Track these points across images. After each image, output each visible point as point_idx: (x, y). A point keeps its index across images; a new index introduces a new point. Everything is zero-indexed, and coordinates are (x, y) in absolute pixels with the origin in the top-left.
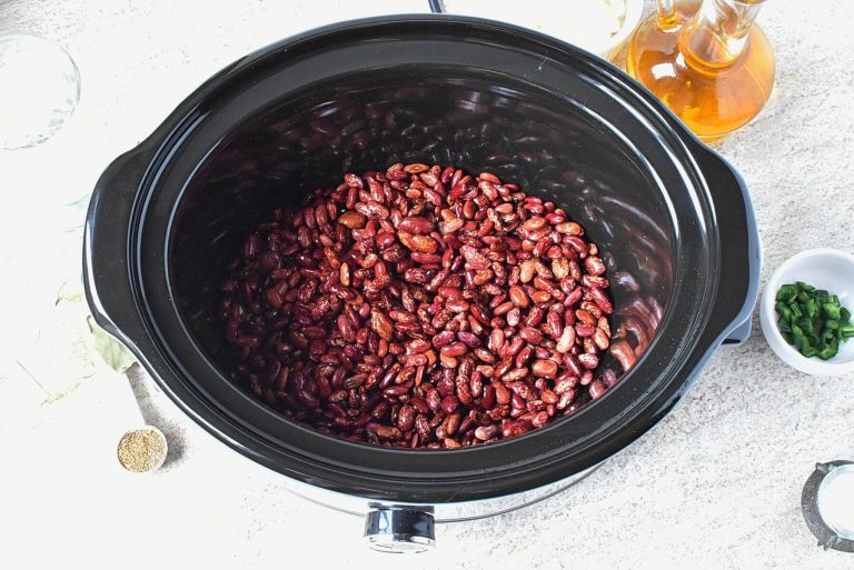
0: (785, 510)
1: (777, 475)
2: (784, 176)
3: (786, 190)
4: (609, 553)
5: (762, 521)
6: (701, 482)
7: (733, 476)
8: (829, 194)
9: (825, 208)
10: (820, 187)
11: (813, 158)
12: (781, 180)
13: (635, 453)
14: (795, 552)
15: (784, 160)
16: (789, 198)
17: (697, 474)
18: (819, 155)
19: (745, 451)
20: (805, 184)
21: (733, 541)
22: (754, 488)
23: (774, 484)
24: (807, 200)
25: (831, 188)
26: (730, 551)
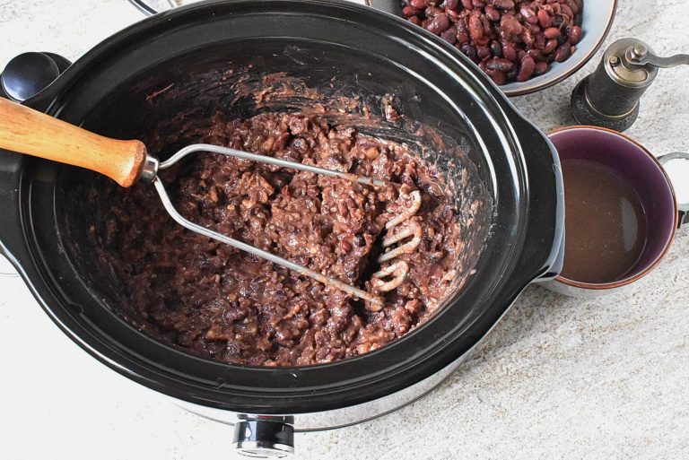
0: (668, 348)
1: (661, 320)
4: (519, 388)
5: (648, 358)
6: (595, 327)
7: (622, 321)
13: (539, 305)
14: (677, 383)
17: (592, 321)
19: (632, 301)
21: (624, 375)
22: (641, 331)
23: (658, 327)
24: (678, 91)
26: (622, 384)
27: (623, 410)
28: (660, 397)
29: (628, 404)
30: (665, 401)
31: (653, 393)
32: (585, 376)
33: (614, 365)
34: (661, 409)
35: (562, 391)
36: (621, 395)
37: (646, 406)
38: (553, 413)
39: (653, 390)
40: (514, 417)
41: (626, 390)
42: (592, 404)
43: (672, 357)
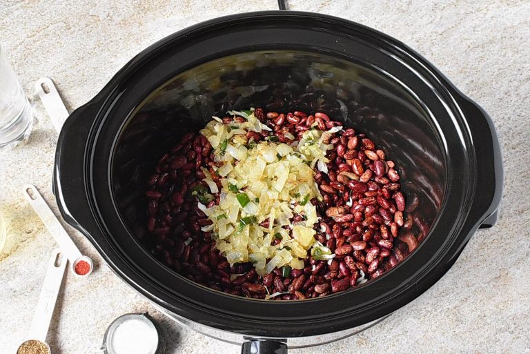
0: (488, 280)
1: (481, 258)
2: (465, 65)
3: (467, 74)
5: (473, 288)
8: (495, 74)
9: (494, 83)
10: (489, 70)
11: (483, 51)
12: (464, 68)
14: (497, 306)
15: (464, 55)
16: (470, 79)
18: (486, 49)
20: (479, 69)
21: (457, 303)
22: (467, 267)
23: (479, 263)
24: (481, 80)
25: (496, 70)
26: (455, 310)
27: (457, 331)
28: (485, 318)
29: (461, 326)
30: (489, 321)
31: (479, 316)
32: (426, 307)
33: (448, 296)
34: (486, 327)
35: (410, 319)
36: (455, 318)
37: (475, 326)
38: (404, 337)
39: (479, 313)
40: (375, 343)
41: (458, 315)
42: (434, 328)
43: (492, 286)
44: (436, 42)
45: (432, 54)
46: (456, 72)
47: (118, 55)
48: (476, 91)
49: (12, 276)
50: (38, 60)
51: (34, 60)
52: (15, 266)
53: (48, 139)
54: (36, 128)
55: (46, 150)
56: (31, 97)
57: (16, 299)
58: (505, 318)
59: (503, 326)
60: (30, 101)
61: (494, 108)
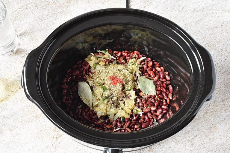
0: (207, 128)
1: (205, 119)
5: (200, 131)
8: (217, 41)
9: (216, 45)
10: (215, 39)
11: (213, 31)
12: (204, 37)
14: (210, 140)
15: (205, 32)
16: (207, 42)
18: (214, 30)
20: (211, 38)
21: (193, 137)
22: (198, 122)
23: (204, 121)
24: (211, 43)
25: (218, 39)
26: (192, 140)
27: (192, 149)
28: (204, 145)
29: (194, 147)
30: (206, 146)
31: (202, 143)
32: (180, 137)
33: (189, 134)
34: (204, 148)
35: (172, 142)
36: (191, 144)
37: (200, 148)
38: (169, 150)
39: (202, 142)
40: (156, 151)
41: (193, 142)
42: (182, 147)
43: (208, 131)
44: (193, 25)
45: (191, 30)
46: (201, 39)
47: (57, 19)
48: (208, 48)
49: (4, 110)
50: (22, 19)
51: (21, 19)
52: (5, 106)
53: (24, 53)
54: (19, 48)
55: (22, 57)
56: (18, 34)
57: (4, 120)
58: (213, 145)
59: (212, 149)
60: (17, 36)
61: (216, 56)
